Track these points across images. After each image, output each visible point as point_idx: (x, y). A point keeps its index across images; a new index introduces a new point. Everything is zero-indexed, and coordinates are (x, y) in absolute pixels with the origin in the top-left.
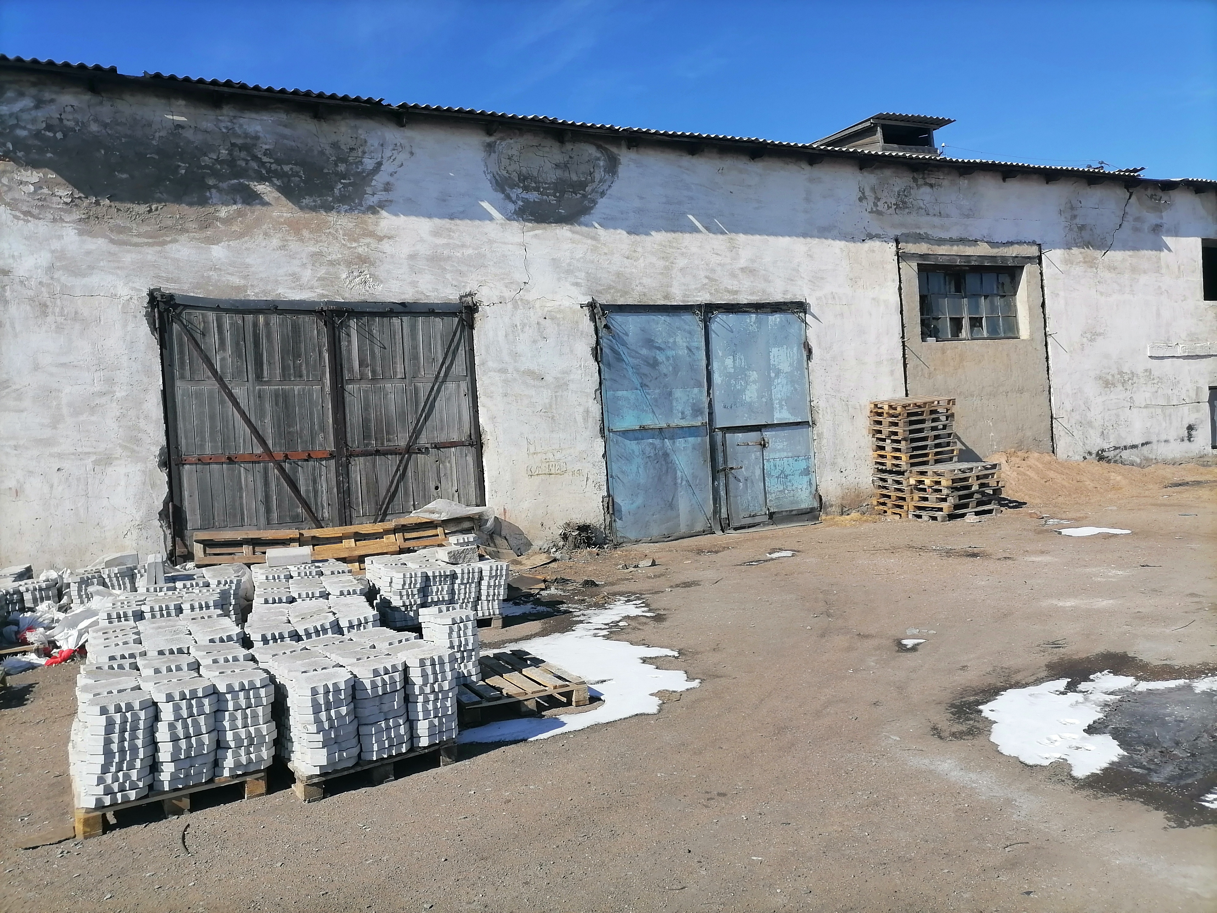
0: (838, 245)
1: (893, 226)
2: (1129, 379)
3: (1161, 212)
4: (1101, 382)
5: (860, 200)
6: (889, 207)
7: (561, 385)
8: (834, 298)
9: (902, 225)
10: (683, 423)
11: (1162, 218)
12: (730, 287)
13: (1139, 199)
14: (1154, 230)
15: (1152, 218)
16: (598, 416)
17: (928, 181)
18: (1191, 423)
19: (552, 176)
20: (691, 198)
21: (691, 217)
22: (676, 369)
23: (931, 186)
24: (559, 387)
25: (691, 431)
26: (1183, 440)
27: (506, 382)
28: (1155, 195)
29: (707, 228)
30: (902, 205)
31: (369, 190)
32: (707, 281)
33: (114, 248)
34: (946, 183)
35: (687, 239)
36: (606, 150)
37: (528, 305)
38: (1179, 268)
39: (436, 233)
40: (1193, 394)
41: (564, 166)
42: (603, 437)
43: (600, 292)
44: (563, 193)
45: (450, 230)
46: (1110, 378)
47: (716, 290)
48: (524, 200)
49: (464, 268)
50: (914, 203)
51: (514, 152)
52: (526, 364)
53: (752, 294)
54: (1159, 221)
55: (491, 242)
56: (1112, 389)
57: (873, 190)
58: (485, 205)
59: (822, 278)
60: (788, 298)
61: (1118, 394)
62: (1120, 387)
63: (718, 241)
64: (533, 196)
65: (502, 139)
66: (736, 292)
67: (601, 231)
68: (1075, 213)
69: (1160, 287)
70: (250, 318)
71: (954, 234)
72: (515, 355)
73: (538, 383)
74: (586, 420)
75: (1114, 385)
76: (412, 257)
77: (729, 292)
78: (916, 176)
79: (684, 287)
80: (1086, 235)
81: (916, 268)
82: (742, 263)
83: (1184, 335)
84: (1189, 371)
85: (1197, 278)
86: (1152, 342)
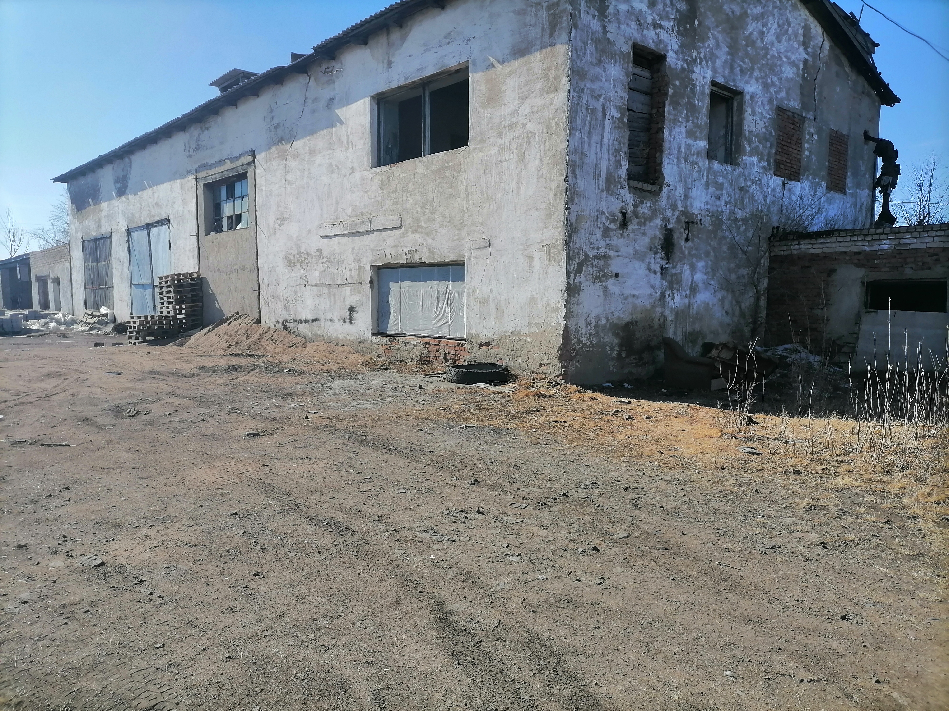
0: (178, 183)
1: (195, 163)
2: (305, 258)
3: (334, 83)
4: (286, 261)
5: (185, 151)
6: (194, 151)
8: (177, 213)
9: (198, 160)
10: (147, 282)
11: (334, 89)
13: (316, 79)
14: (327, 105)
15: (325, 93)
16: (129, 278)
17: (206, 126)
18: (352, 304)
19: (121, 175)
20: (145, 172)
22: (144, 256)
23: (208, 129)
24: (123, 265)
25: (149, 286)
26: (345, 322)
27: (115, 263)
28: (330, 67)
29: (148, 186)
30: (198, 147)
31: (100, 194)
32: (148, 212)
33: (79, 224)
34: (213, 124)
35: (145, 194)
36: (129, 158)
37: (118, 231)
38: (348, 138)
39: (107, 207)
40: (355, 274)
41: (123, 170)
42: (130, 286)
43: (129, 223)
44: (123, 181)
45: (109, 205)
46: (292, 257)
47: (150, 216)
48: (118, 187)
49: (111, 219)
50: (202, 143)
51: (116, 168)
52: (118, 255)
54: (332, 94)
55: (114, 207)
56: (293, 268)
58: (113, 193)
60: (166, 216)
61: (297, 273)
62: (298, 267)
63: (150, 192)
64: (119, 185)
65: (115, 164)
66: (155, 215)
67: (129, 196)
68: (273, 114)
69: (331, 165)
70: (90, 243)
71: (217, 159)
72: (117, 252)
73: (120, 263)
74: (127, 280)
75: (295, 265)
76: (105, 216)
77: (153, 216)
78: (201, 125)
79: (144, 216)
80: (279, 132)
81: (202, 188)
82: (155, 200)
83: (349, 211)
84: (353, 249)
85: (364, 144)
86: (322, 222)
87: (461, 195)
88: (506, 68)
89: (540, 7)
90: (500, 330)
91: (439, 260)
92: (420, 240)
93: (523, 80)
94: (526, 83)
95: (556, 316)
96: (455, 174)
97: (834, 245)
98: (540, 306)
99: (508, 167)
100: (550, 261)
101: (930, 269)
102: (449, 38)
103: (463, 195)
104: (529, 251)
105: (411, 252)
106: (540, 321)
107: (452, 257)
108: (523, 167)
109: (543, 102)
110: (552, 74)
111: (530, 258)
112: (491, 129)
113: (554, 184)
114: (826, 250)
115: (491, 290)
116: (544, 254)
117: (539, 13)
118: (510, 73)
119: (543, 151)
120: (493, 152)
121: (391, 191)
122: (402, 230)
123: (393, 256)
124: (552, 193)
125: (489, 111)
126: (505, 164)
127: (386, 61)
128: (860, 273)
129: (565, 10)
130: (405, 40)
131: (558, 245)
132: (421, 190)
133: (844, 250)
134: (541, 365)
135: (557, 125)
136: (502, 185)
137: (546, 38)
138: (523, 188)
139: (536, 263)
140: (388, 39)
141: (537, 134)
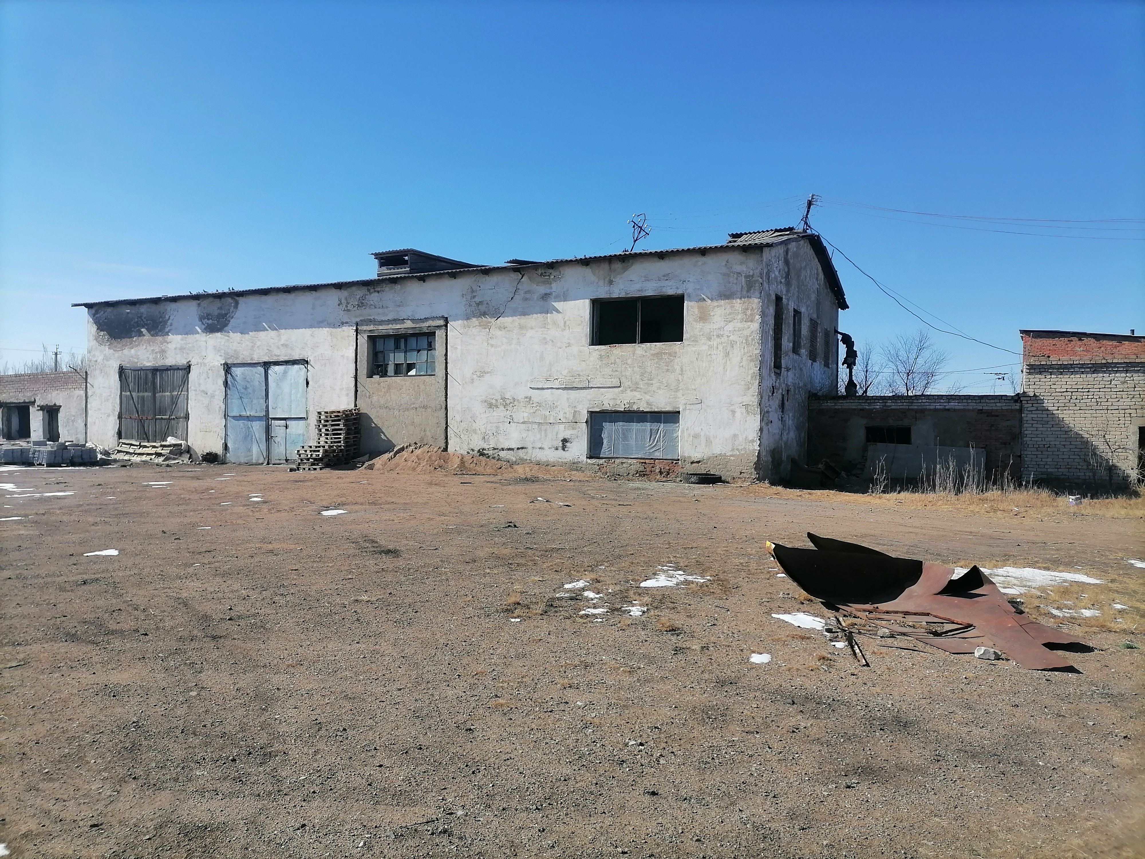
0: (326, 330)
1: (356, 317)
2: (511, 403)
3: (551, 284)
4: (486, 404)
5: (339, 305)
6: (354, 307)
7: (213, 397)
8: (322, 356)
9: (361, 315)
10: (256, 415)
11: (552, 288)
12: (276, 354)
13: (530, 278)
14: (543, 298)
15: (542, 289)
16: (224, 410)
17: (376, 290)
18: (566, 437)
19: (216, 312)
20: (264, 315)
21: (264, 324)
22: (254, 391)
23: (378, 292)
24: (212, 397)
25: (259, 418)
26: (557, 449)
27: (196, 394)
28: (545, 273)
29: (270, 328)
30: (361, 305)
31: (166, 326)
32: (267, 351)
33: (114, 352)
34: (387, 289)
35: (262, 335)
36: (235, 299)
37: (205, 365)
38: (565, 323)
39: (182, 340)
40: (570, 416)
41: (220, 308)
42: (225, 418)
43: (229, 358)
44: (219, 319)
45: (186, 338)
46: (494, 401)
47: (271, 355)
48: (208, 324)
49: (188, 352)
50: (368, 302)
51: (206, 305)
52: (203, 388)
53: (285, 356)
54: (548, 291)
55: (197, 341)
56: (495, 409)
57: (346, 299)
58: (197, 328)
59: (318, 347)
60: (301, 357)
61: (500, 413)
62: (502, 408)
63: (273, 333)
64: (210, 322)
65: (203, 301)
66: (279, 356)
67: (231, 334)
68: (474, 294)
69: (545, 339)
70: (137, 372)
71: (390, 317)
72: (200, 384)
73: (206, 395)
74: (219, 411)
75: (497, 407)
76: (175, 349)
77: (276, 356)
78: (369, 288)
79: (258, 355)
80: (482, 308)
81: (366, 339)
82: (282, 342)
83: (565, 372)
84: (568, 399)
85: (583, 329)
86: (533, 378)
87: (677, 371)
88: (715, 303)
89: (739, 275)
90: (709, 453)
91: (656, 410)
92: (639, 397)
93: (728, 312)
94: (730, 314)
95: (753, 445)
96: (672, 358)
97: (848, 404)
98: (741, 439)
99: (716, 359)
100: (748, 414)
101: (902, 420)
102: (667, 277)
103: (678, 371)
104: (732, 408)
105: (629, 403)
106: (740, 448)
107: (668, 408)
108: (728, 360)
109: (742, 326)
110: (749, 312)
111: (733, 412)
112: (702, 335)
113: (751, 372)
114: (843, 407)
115: (702, 429)
116: (744, 410)
117: (739, 279)
118: (718, 306)
119: (743, 353)
120: (704, 348)
121: (610, 362)
122: (620, 389)
123: (611, 406)
124: (750, 376)
125: (701, 324)
126: (714, 357)
127: (607, 279)
128: (863, 422)
129: (757, 280)
130: (627, 270)
131: (754, 405)
132: (640, 364)
133: (854, 407)
134: (741, 473)
135: (753, 340)
136: (712, 368)
137: (745, 293)
138: (728, 371)
139: (738, 415)
140: (610, 266)
141: (738, 343)
